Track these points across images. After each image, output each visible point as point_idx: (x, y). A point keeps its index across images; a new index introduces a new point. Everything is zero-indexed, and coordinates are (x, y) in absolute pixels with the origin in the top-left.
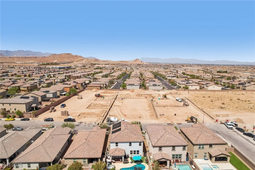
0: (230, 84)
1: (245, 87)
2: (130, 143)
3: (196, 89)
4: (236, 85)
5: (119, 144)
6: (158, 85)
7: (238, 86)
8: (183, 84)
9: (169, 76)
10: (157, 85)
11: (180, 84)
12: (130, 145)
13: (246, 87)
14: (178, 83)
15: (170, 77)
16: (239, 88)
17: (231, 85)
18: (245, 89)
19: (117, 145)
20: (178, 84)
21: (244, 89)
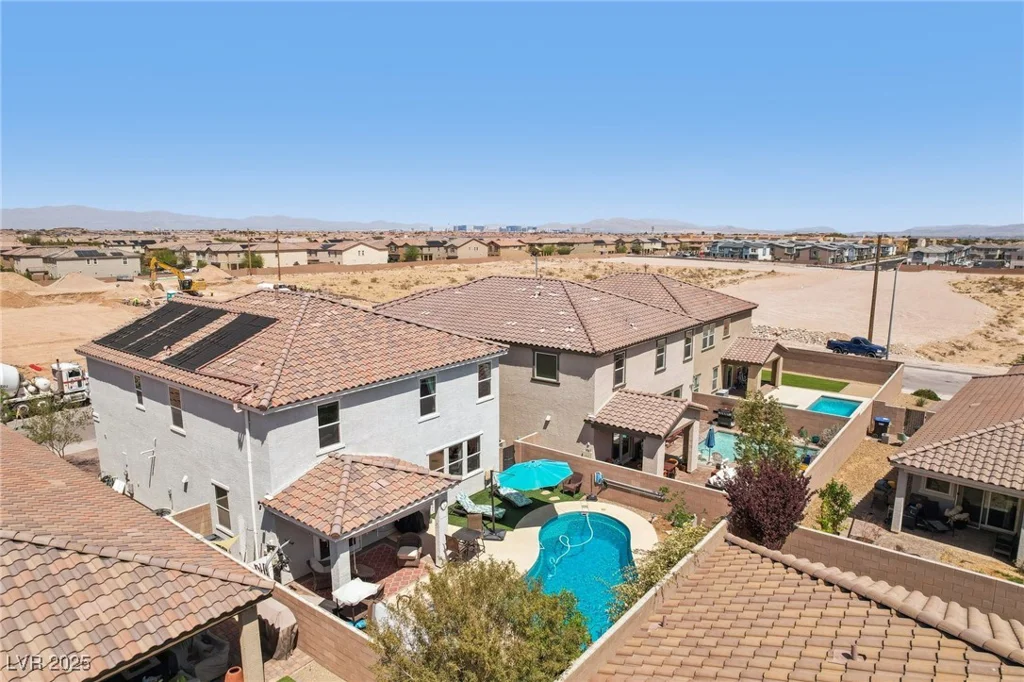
0: (397, 247)
1: (453, 248)
2: (426, 388)
3: (297, 264)
4: (421, 247)
5: (347, 416)
6: (109, 255)
7: (425, 251)
8: (227, 253)
9: (119, 242)
10: (104, 255)
11: (216, 253)
12: (427, 407)
13: (457, 248)
14: (198, 253)
15: (125, 245)
16: (431, 258)
17: (402, 252)
18: (456, 257)
19: (329, 436)
20: (201, 258)
21: (448, 258)
